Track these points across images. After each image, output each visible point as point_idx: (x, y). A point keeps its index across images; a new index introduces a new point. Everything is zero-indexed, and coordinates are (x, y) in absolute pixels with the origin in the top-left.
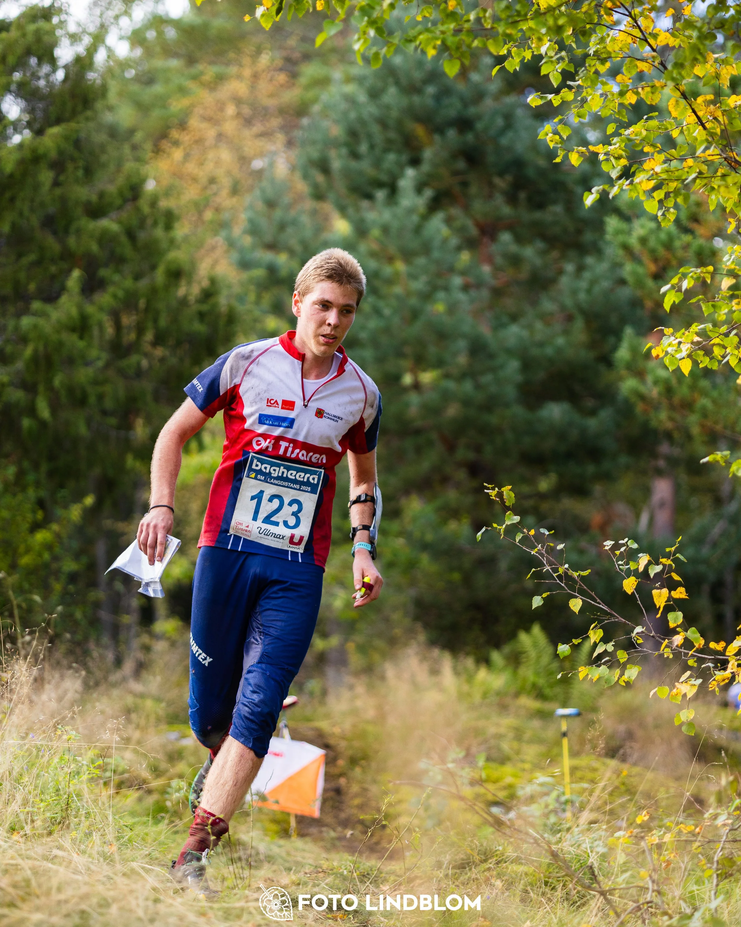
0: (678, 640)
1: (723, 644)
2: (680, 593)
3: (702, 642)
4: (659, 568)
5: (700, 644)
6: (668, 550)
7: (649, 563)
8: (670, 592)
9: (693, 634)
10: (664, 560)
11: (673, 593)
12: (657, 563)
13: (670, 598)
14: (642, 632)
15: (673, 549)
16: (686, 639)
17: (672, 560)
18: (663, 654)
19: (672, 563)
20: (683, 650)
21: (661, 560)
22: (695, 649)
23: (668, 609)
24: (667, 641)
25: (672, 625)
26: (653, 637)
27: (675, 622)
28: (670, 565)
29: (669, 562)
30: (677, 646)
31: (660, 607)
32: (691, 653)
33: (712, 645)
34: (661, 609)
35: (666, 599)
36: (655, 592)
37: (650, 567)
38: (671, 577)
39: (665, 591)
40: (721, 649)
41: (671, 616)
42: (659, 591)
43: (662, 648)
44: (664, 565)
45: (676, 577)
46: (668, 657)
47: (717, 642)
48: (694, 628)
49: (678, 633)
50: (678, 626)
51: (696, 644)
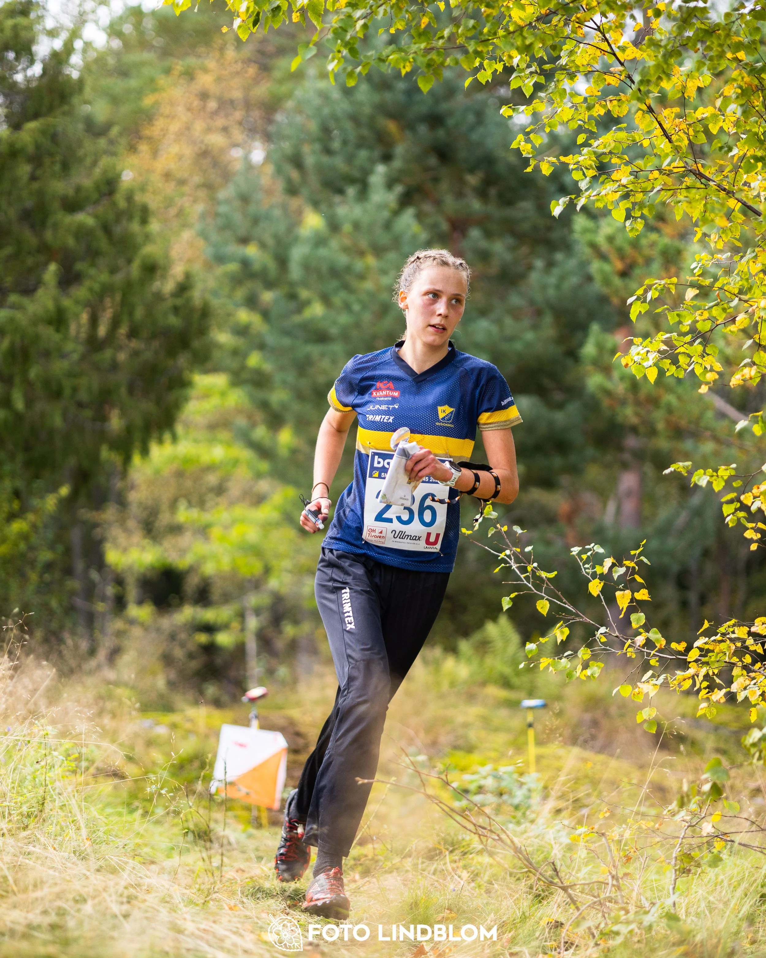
0: (640, 640)
1: (684, 645)
2: (643, 595)
3: (663, 642)
4: (622, 570)
5: (661, 645)
6: (633, 552)
7: (613, 565)
8: (633, 594)
9: (655, 635)
10: (627, 563)
11: (636, 595)
12: (621, 565)
13: (633, 600)
14: (606, 632)
15: (638, 552)
16: (648, 640)
17: (635, 563)
18: (626, 654)
19: (635, 565)
20: (645, 650)
21: (625, 562)
22: (657, 649)
23: (631, 609)
24: (630, 641)
25: (634, 625)
26: (617, 637)
27: (638, 623)
28: (634, 568)
29: (632, 564)
30: (639, 646)
31: (623, 609)
32: (653, 652)
33: (674, 645)
34: (624, 610)
35: (629, 601)
36: (618, 594)
37: (614, 569)
38: (634, 580)
39: (628, 592)
40: (682, 650)
41: (633, 617)
42: (622, 592)
43: (625, 648)
44: (628, 568)
45: (639, 580)
46: (630, 657)
47: (679, 642)
48: (655, 629)
49: (640, 634)
50: (641, 627)
51: (658, 645)
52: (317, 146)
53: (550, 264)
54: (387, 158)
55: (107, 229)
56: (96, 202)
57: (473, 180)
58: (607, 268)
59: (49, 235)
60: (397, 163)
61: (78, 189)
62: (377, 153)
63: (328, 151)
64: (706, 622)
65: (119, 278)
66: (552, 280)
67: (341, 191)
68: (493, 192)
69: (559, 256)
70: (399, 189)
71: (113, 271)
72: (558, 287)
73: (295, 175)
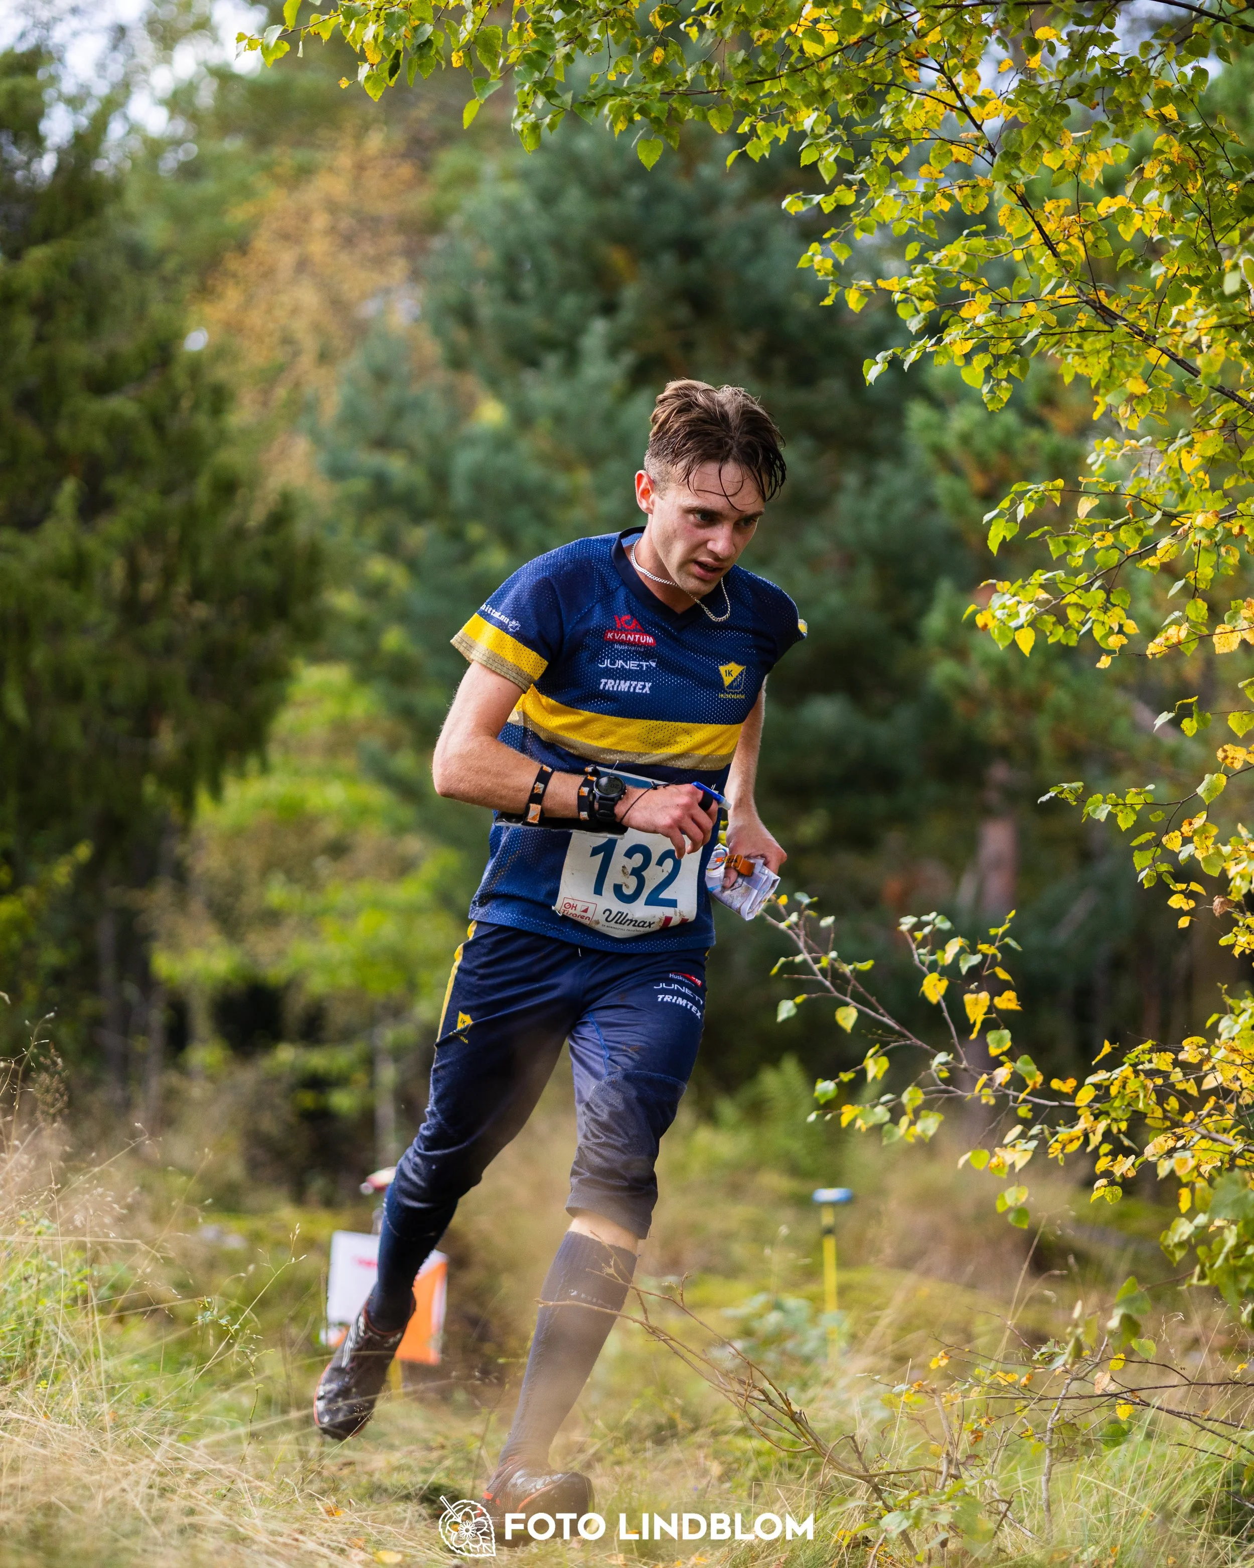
0: (1002, 1074)
1: (1072, 1082)
2: (1008, 1001)
3: (1040, 1079)
4: (975, 960)
5: (1036, 1083)
6: (992, 931)
7: (962, 951)
8: (992, 999)
9: (1025, 1065)
10: (983, 947)
11: (997, 1000)
12: (974, 952)
13: (991, 1008)
14: (947, 1062)
15: (1001, 930)
16: (1014, 1074)
17: (997, 948)
18: (980, 1097)
19: (996, 952)
20: (1010, 1092)
21: (980, 947)
22: (1028, 1090)
23: (988, 1025)
24: (985, 1076)
25: (994, 1051)
26: (965, 1069)
27: (998, 1047)
28: (994, 956)
29: (993, 950)
30: (1001, 1084)
31: (975, 1023)
32: (1022, 1096)
33: (1056, 1084)
34: (978, 1026)
35: (985, 1009)
36: (968, 998)
37: (962, 958)
38: (994, 975)
39: (984, 996)
40: (1070, 1091)
41: (991, 1037)
42: (974, 996)
43: (978, 1088)
44: (985, 956)
45: (1003, 975)
46: (987, 1102)
47: (1064, 1080)
48: (1027, 1057)
49: (1003, 1064)
50: (1003, 1053)
51: (1030, 1083)
52: (498, 290)
53: (869, 482)
54: (609, 309)
55: (157, 422)
56: (142, 378)
57: (748, 345)
58: (959, 486)
59: (63, 433)
60: (626, 317)
61: (112, 358)
62: (593, 299)
63: (514, 296)
64: (1107, 1043)
65: (176, 503)
66: (872, 507)
67: (534, 363)
68: (779, 364)
69: (884, 469)
70: (628, 359)
71: (167, 490)
72: (882, 518)
73: (460, 336)
